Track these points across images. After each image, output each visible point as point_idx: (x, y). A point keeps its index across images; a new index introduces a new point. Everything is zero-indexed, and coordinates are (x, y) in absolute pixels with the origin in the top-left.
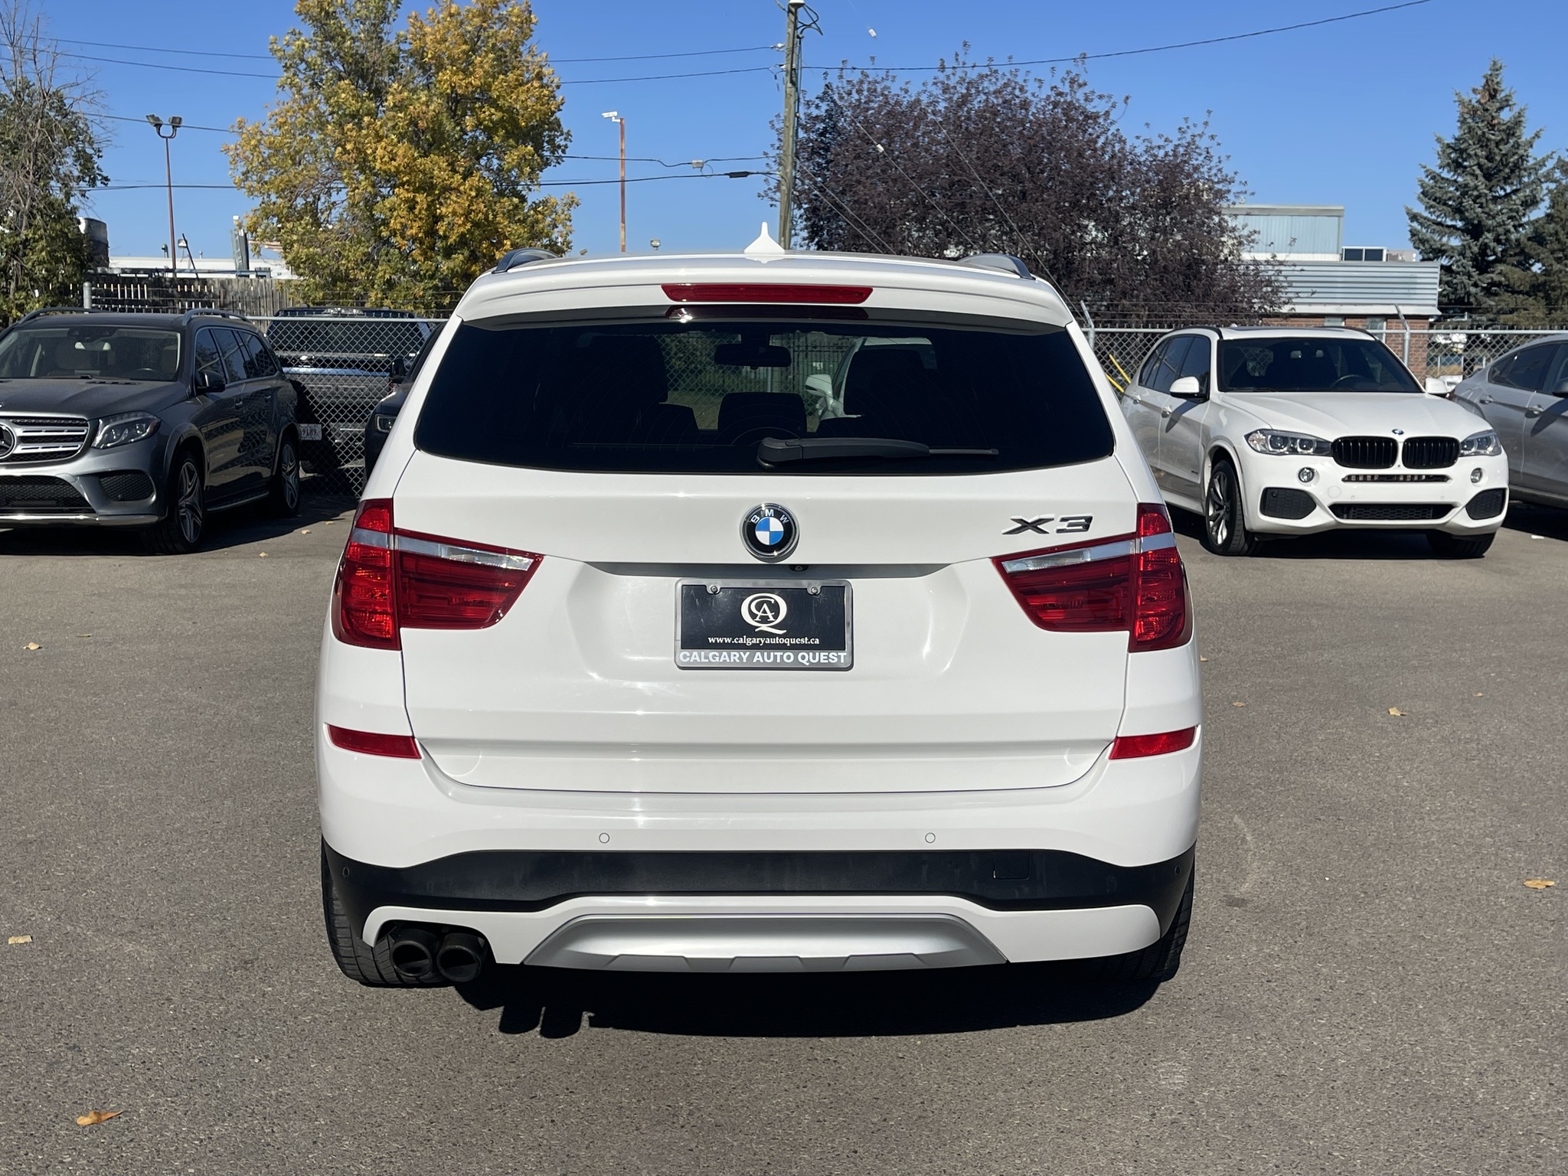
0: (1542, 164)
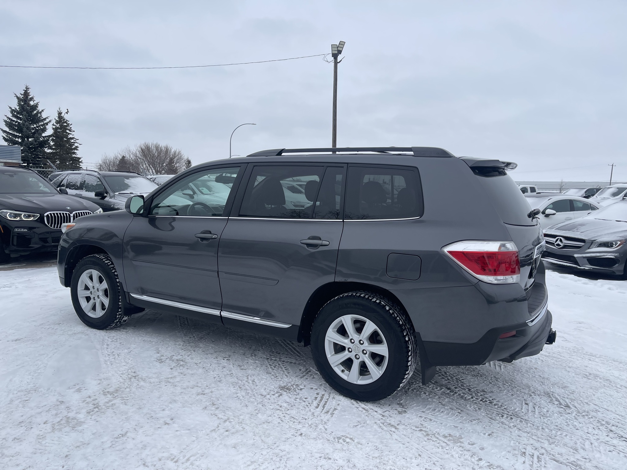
0: (45, 119)
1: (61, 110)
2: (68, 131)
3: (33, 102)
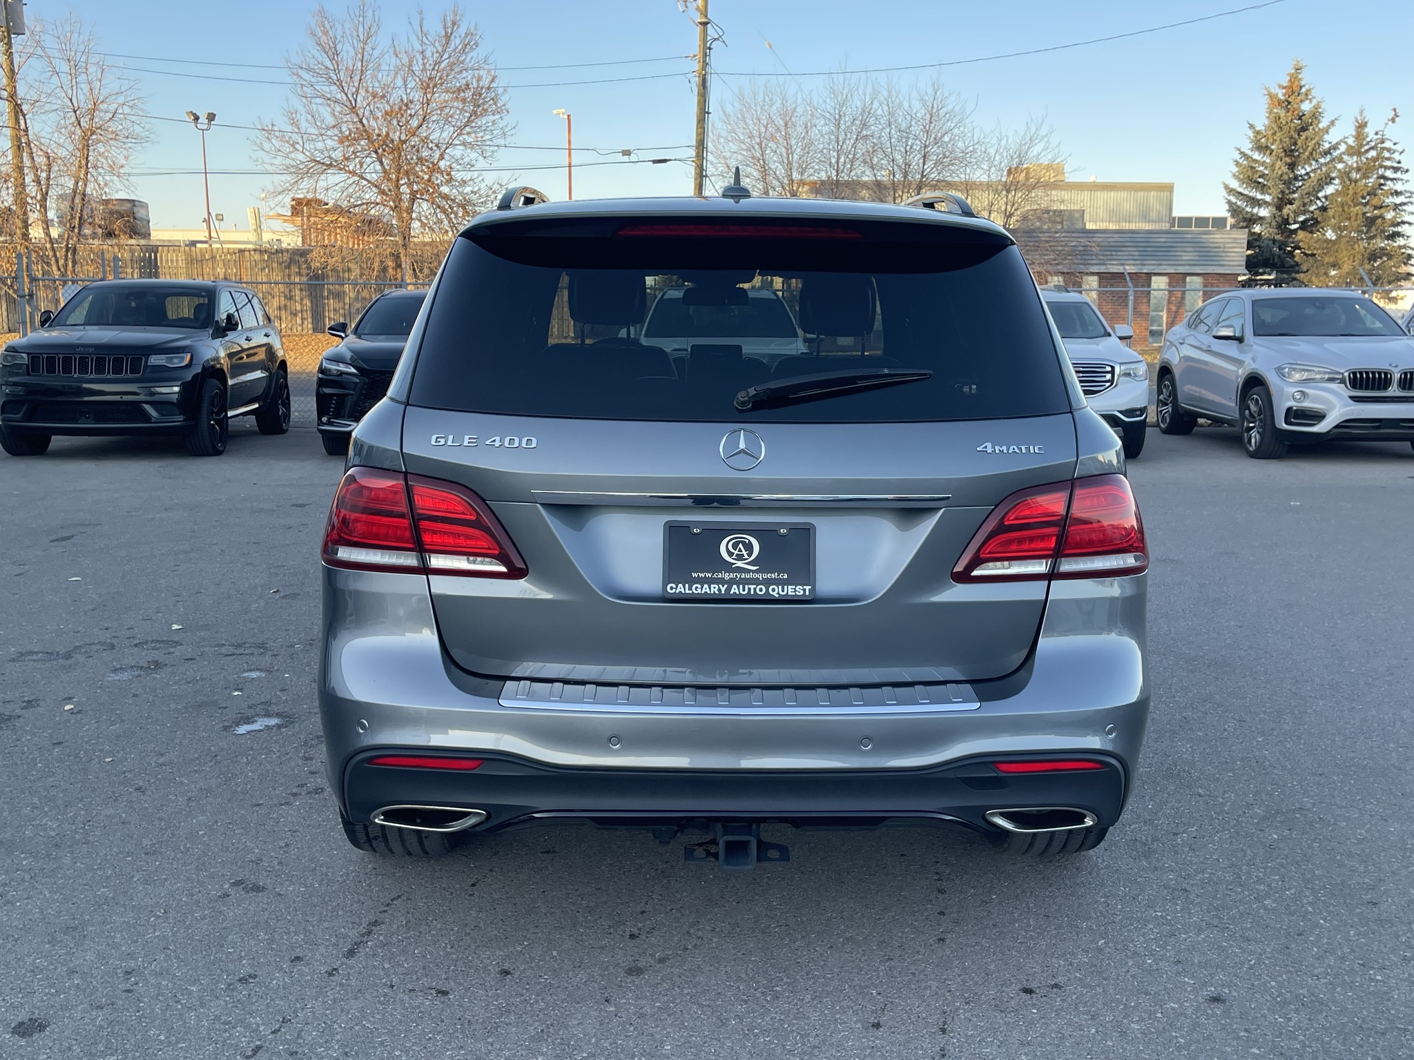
1: (1365, 113)
2: (1389, 174)
3: (1311, 102)
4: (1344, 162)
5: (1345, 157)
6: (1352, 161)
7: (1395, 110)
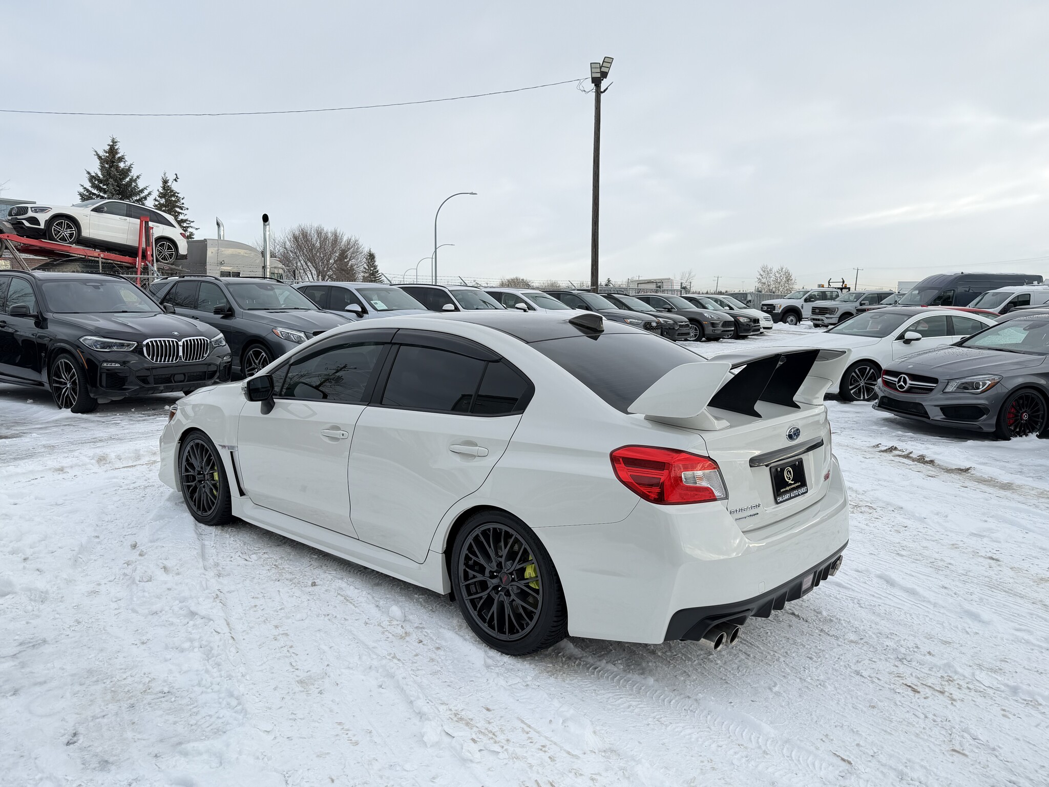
1: (166, 175)
2: (178, 209)
3: (124, 163)
4: (158, 201)
5: (158, 198)
6: (163, 201)
7: (176, 174)
